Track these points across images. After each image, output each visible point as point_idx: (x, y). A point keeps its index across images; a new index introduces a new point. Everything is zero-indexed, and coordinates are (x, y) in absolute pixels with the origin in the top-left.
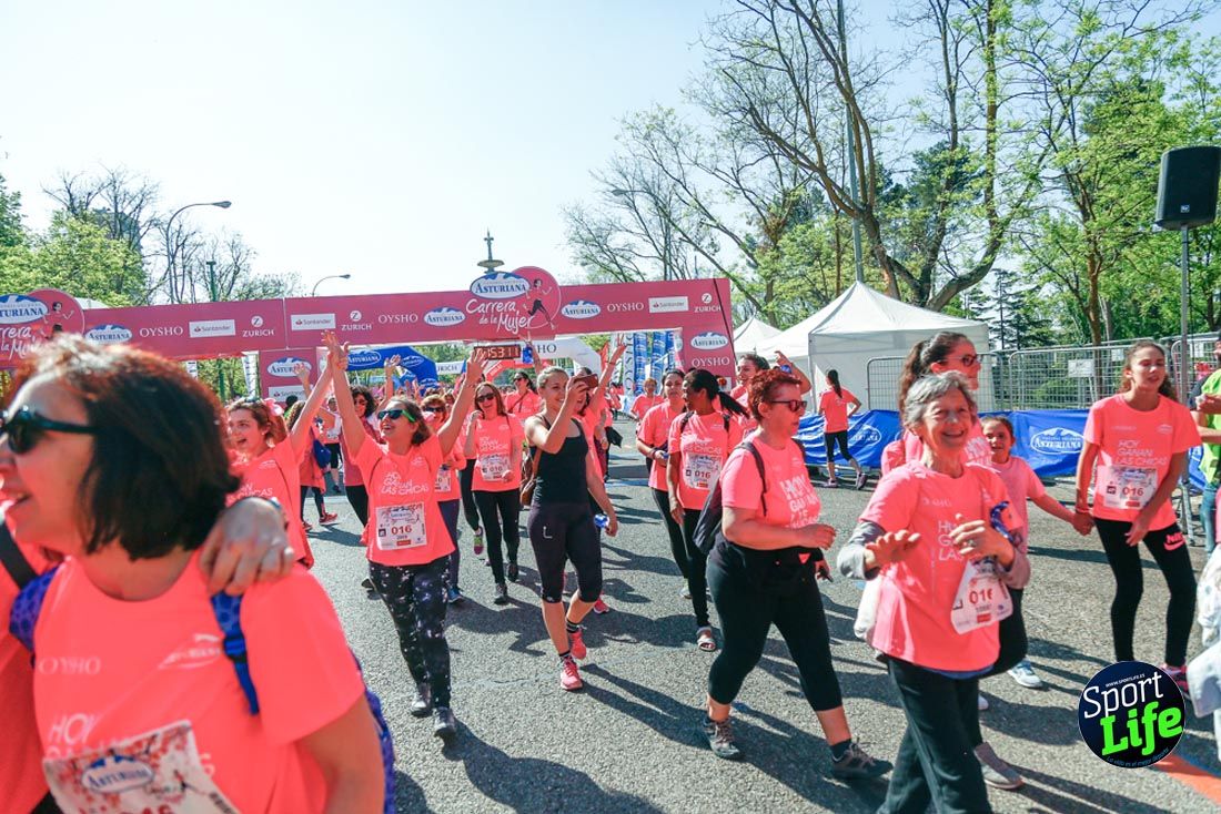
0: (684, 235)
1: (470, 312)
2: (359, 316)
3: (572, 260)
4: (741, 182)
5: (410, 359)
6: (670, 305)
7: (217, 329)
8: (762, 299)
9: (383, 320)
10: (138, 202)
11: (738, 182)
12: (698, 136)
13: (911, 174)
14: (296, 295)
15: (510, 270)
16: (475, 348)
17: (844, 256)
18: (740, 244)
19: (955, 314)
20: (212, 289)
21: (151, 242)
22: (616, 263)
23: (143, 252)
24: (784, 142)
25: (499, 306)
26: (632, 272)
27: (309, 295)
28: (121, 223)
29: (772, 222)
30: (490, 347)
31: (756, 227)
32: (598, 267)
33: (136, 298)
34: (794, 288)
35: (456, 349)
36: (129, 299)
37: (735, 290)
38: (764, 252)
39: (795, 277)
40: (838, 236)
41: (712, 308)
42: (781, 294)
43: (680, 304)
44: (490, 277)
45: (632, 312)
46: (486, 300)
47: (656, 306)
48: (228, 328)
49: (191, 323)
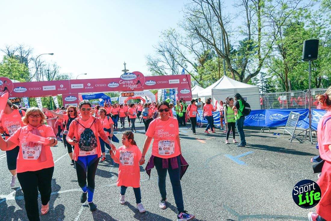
0: (178, 63)
1: (121, 83)
2: (90, 85)
5: (104, 97)
6: (175, 82)
7: (50, 88)
8: (199, 80)
9: (97, 86)
10: (27, 53)
11: (192, 49)
12: (182, 36)
13: (238, 47)
14: (72, 79)
15: (131, 72)
16: (122, 93)
17: (221, 69)
18: (193, 65)
19: (250, 84)
20: (49, 77)
22: (160, 71)
24: (205, 38)
28: (23, 59)
29: (201, 59)
30: (126, 93)
31: (198, 61)
32: (155, 72)
33: (27, 80)
34: (207, 77)
35: (116, 94)
36: (25, 80)
37: (192, 78)
38: (199, 68)
39: (208, 74)
40: (219, 63)
41: (186, 83)
42: (204, 79)
43: (177, 81)
44: (124, 74)
45: (164, 84)
46: (125, 80)
47: (171, 82)
48: (54, 88)
49: (43, 87)
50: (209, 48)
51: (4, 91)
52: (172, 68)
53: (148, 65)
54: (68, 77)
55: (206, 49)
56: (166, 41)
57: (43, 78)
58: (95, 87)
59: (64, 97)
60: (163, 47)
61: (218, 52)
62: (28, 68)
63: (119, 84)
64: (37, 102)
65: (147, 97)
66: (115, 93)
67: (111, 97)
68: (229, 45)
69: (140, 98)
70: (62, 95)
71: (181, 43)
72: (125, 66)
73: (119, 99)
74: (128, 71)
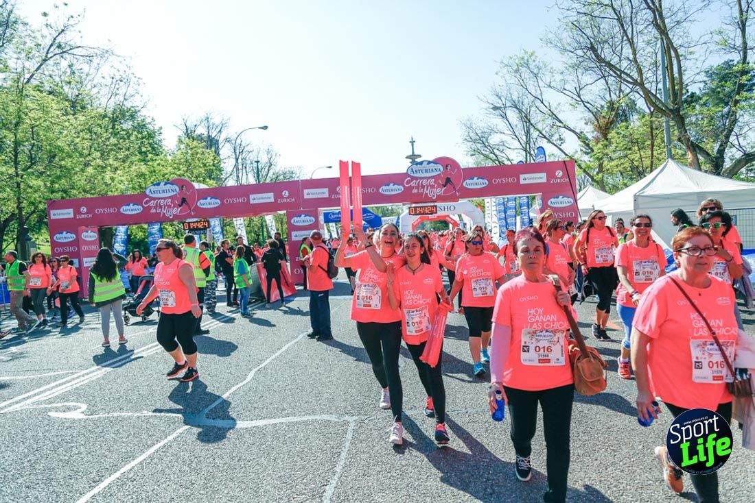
0: (541, 133)
1: (407, 185)
3: (465, 153)
4: (581, 97)
5: (367, 216)
6: (533, 178)
8: (595, 173)
11: (579, 96)
12: (552, 68)
13: (702, 85)
15: (431, 160)
16: (409, 208)
17: (655, 143)
18: (579, 138)
19: (743, 180)
20: (257, 176)
22: (494, 154)
23: (221, 157)
24: (616, 68)
25: (424, 182)
28: (210, 141)
29: (602, 122)
30: (418, 207)
31: (592, 126)
32: (482, 156)
33: (218, 183)
34: (617, 165)
35: (392, 210)
36: (215, 183)
37: (577, 168)
38: (597, 143)
39: (620, 158)
40: (652, 129)
41: (562, 180)
42: (608, 170)
43: (540, 178)
44: (415, 165)
45: (507, 184)
46: (416, 178)
47: (525, 179)
48: (270, 198)
49: (251, 196)
50: (622, 96)
52: (524, 146)
53: (466, 142)
54: (294, 175)
55: (614, 97)
56: (512, 81)
57: (247, 178)
59: (290, 216)
60: (503, 99)
62: (221, 159)
63: (404, 186)
65: (462, 215)
66: (390, 208)
67: (382, 217)
68: (681, 82)
69: (447, 218)
70: (285, 212)
71: (550, 86)
72: (413, 146)
73: (400, 221)
74: (420, 156)
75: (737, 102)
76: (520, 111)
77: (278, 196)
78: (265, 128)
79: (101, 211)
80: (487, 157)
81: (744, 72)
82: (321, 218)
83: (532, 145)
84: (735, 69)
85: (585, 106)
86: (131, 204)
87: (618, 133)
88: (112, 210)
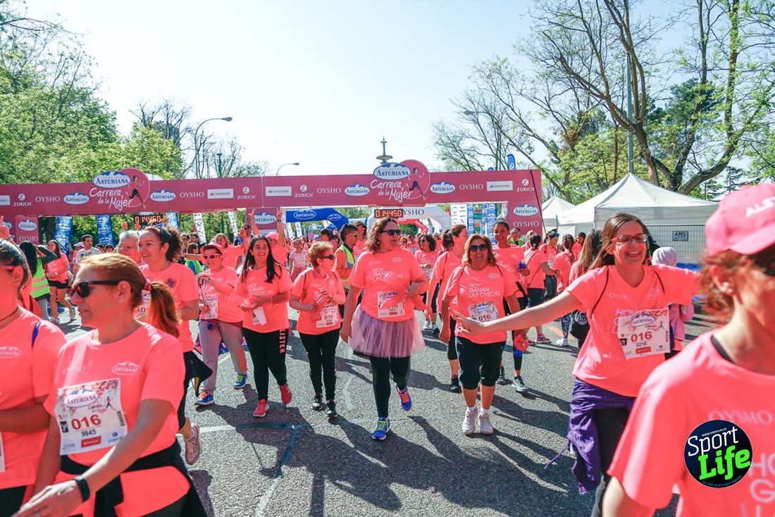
0: (511, 141)
1: (373, 188)
2: (306, 188)
3: (436, 156)
4: (551, 106)
5: (334, 216)
6: (500, 186)
7: (223, 194)
8: (561, 183)
9: (320, 191)
10: (180, 117)
11: (549, 106)
12: (523, 76)
13: (667, 102)
14: (267, 175)
15: (398, 162)
16: (374, 210)
17: (619, 156)
18: (548, 148)
19: (699, 197)
20: (220, 170)
21: (186, 141)
22: (465, 159)
23: (181, 147)
24: (582, 79)
25: (391, 185)
26: (474, 164)
27: (274, 175)
28: (170, 130)
29: (570, 133)
30: (384, 210)
31: (560, 136)
32: (453, 160)
33: (177, 174)
34: (583, 177)
35: (361, 211)
36: (174, 175)
37: (543, 177)
38: (565, 153)
39: (586, 169)
40: (616, 142)
41: (528, 189)
42: (574, 181)
43: (507, 186)
44: (384, 166)
45: (476, 190)
46: (383, 181)
47: (492, 187)
48: (228, 194)
49: (208, 190)
50: (590, 106)
51: (131, 198)
52: (495, 152)
53: (438, 145)
54: (259, 171)
55: (583, 108)
56: (484, 87)
57: (208, 172)
58: (315, 194)
60: (475, 103)
61: (614, 115)
62: (180, 150)
63: (370, 188)
64: (197, 222)
65: (431, 219)
66: (359, 209)
67: (350, 217)
68: (645, 97)
69: (416, 222)
70: (245, 209)
71: (521, 94)
72: (384, 146)
73: (368, 223)
74: (391, 157)
75: (695, 121)
76: (492, 116)
77: (238, 192)
78: (229, 119)
79: (42, 199)
80: (458, 162)
81: (702, 92)
82: (284, 217)
83: (503, 152)
84: (695, 88)
85: (554, 116)
86: (76, 194)
87: (586, 145)
88: (54, 199)
